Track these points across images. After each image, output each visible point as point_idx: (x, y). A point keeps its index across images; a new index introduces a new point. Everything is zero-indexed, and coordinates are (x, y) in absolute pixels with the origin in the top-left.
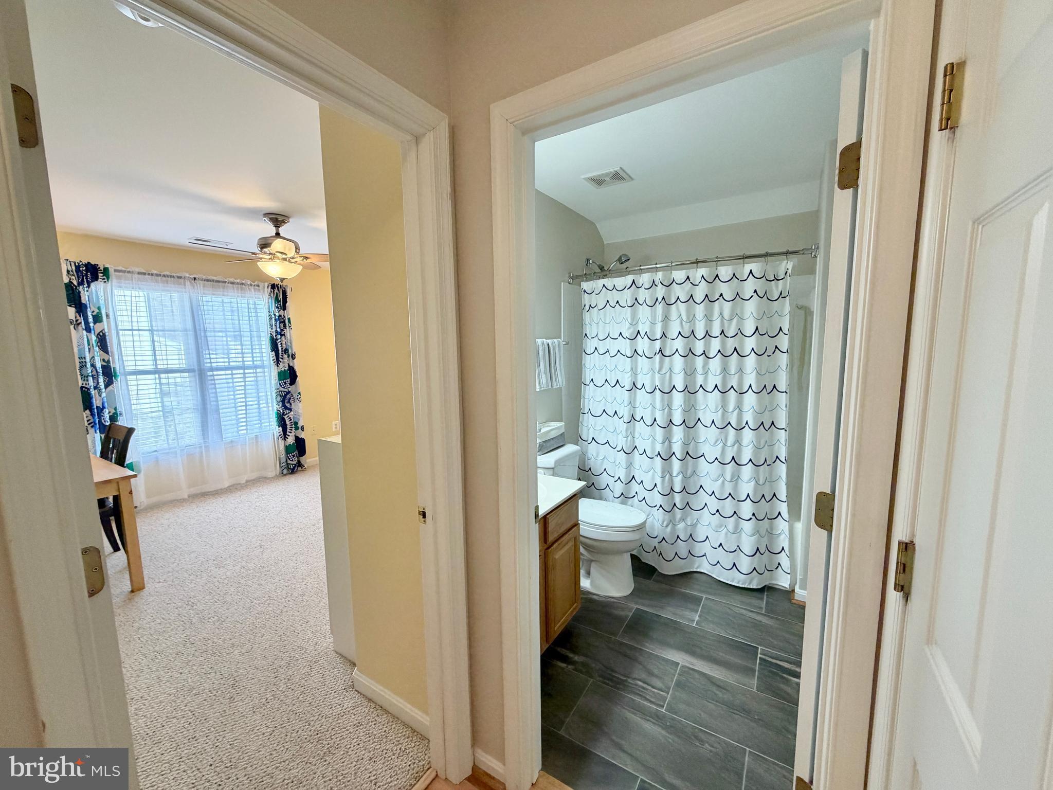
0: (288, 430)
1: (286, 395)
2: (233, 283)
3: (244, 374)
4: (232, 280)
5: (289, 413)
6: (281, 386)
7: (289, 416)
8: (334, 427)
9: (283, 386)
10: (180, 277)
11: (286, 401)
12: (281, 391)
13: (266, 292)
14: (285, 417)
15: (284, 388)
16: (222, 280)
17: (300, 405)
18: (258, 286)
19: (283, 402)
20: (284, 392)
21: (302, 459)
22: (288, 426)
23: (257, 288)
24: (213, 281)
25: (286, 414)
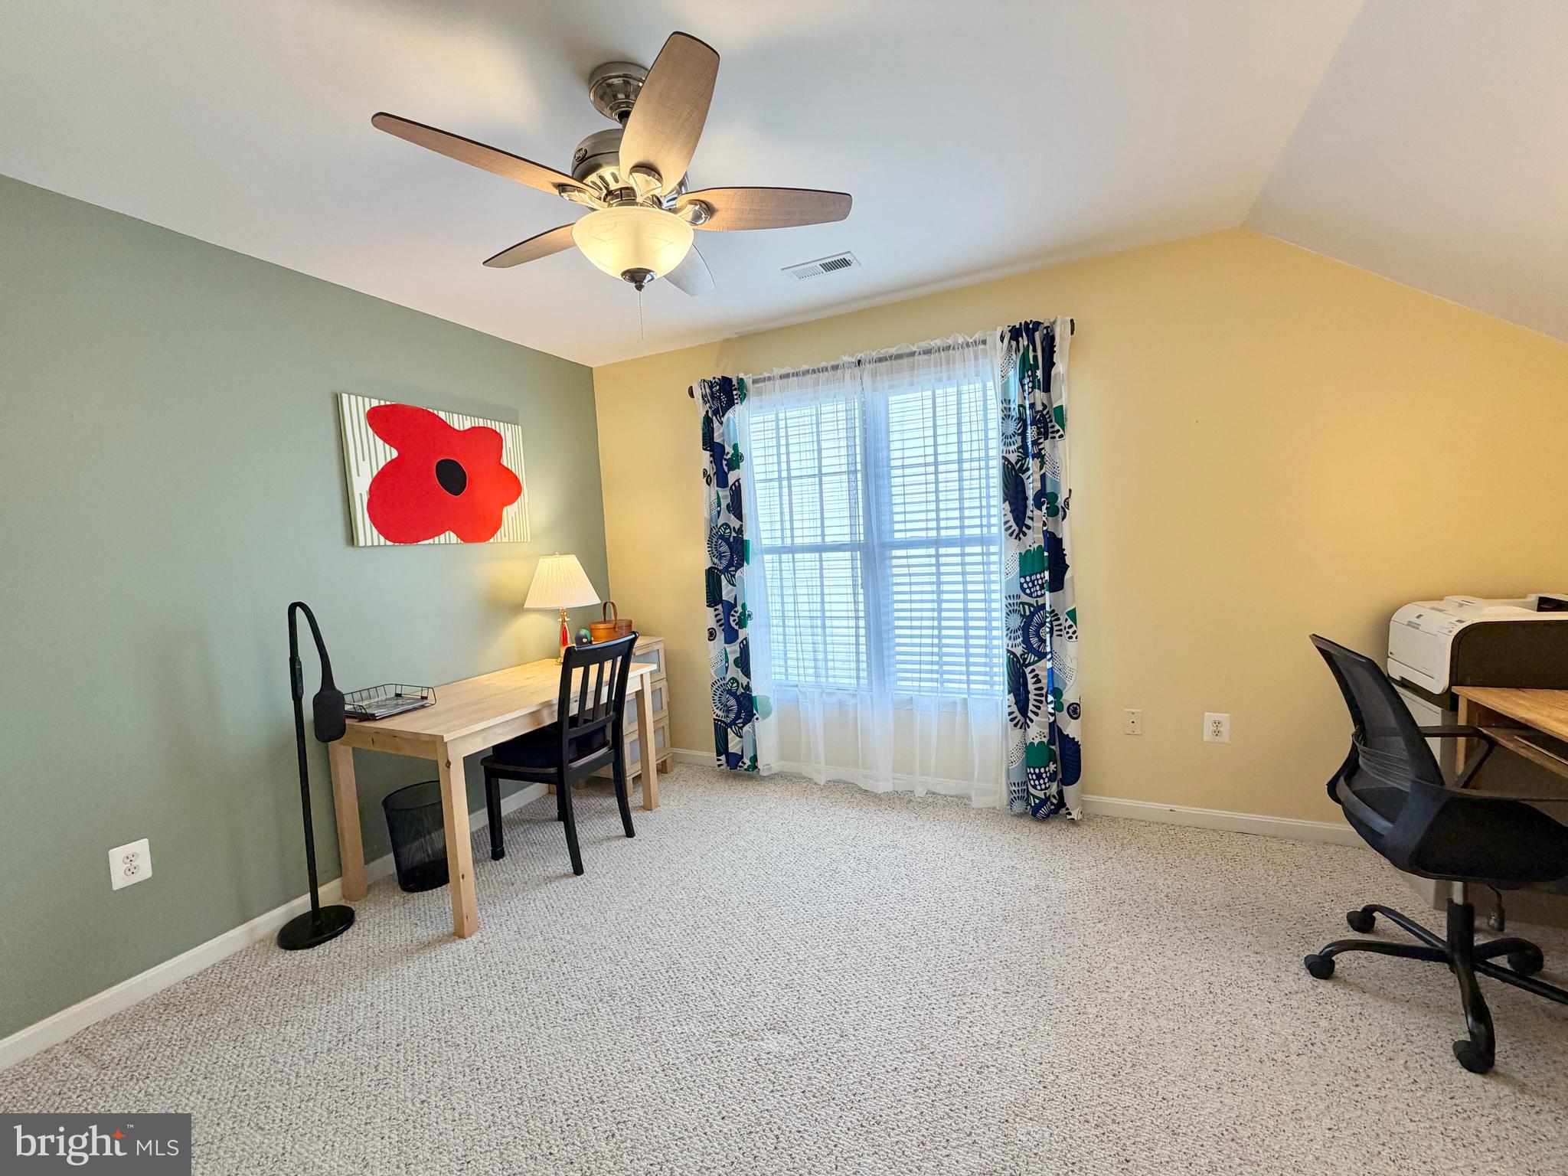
0: (1031, 707)
1: (1032, 614)
2: (928, 352)
3: (937, 556)
4: (924, 345)
5: (1035, 662)
6: (1023, 590)
7: (1033, 670)
8: (1208, 729)
9: (1028, 591)
10: (835, 368)
11: (1032, 629)
12: (1023, 604)
13: (999, 351)
14: (1028, 670)
15: (1030, 595)
16: (906, 351)
17: (1071, 647)
18: (984, 342)
19: (1025, 629)
20: (1030, 605)
21: (1070, 791)
22: (1031, 697)
23: (981, 347)
24: (891, 357)
25: (1030, 664)
